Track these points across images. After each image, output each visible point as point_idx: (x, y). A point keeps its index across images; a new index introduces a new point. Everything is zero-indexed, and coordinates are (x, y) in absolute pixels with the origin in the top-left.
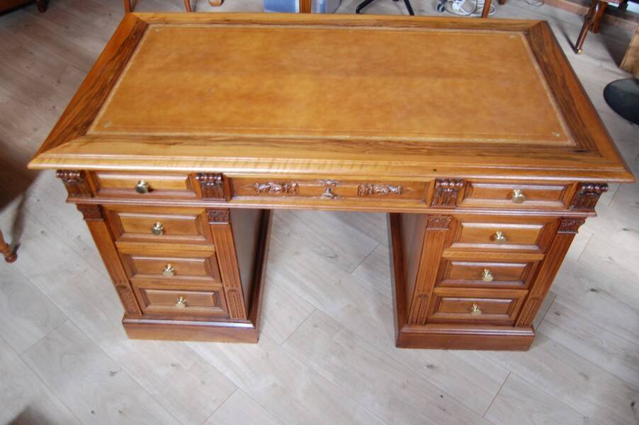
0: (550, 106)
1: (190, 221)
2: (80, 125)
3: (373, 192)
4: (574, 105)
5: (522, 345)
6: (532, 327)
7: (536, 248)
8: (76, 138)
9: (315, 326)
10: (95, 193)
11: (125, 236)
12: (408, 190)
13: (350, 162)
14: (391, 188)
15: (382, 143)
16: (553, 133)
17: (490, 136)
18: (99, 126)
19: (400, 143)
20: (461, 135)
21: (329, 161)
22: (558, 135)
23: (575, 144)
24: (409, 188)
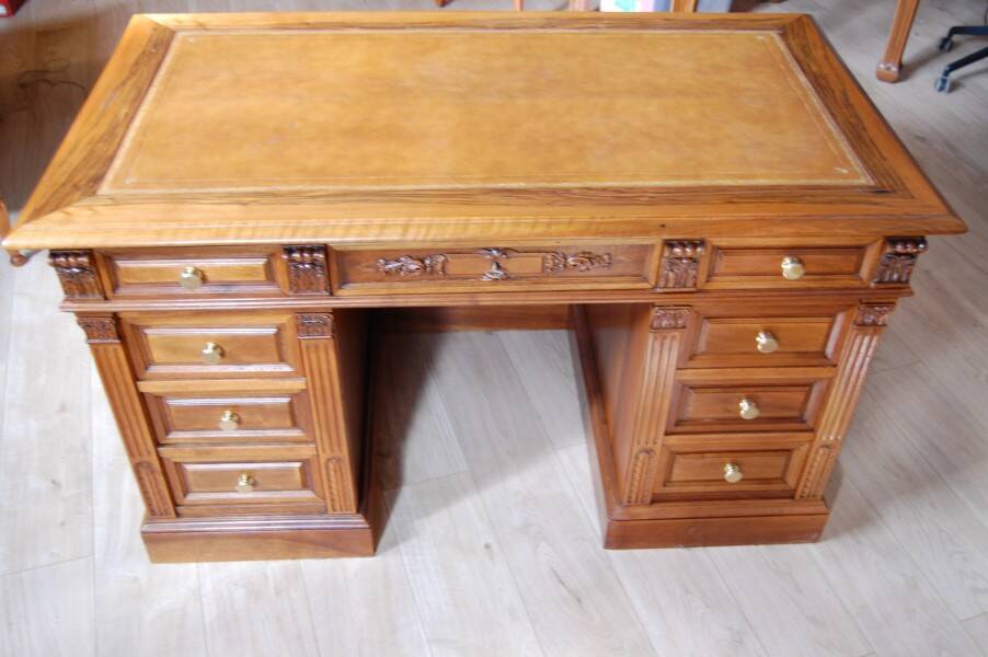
0: (829, 133)
1: (266, 337)
2: (83, 182)
3: (566, 268)
4: (864, 129)
8: (79, 200)
11: (153, 370)
12: (620, 261)
13: (531, 219)
15: (576, 191)
16: (837, 169)
17: (742, 177)
18: (117, 182)
19: (605, 190)
20: (697, 176)
21: (497, 219)
22: (845, 171)
23: (872, 183)
24: (622, 258)
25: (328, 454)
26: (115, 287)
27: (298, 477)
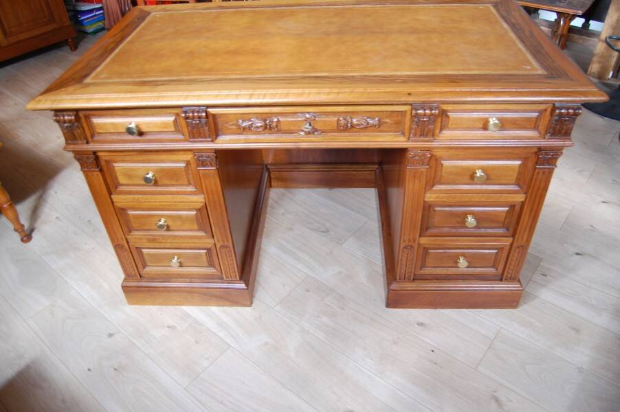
1: (180, 168)
2: (78, 77)
3: (352, 126)
5: (510, 301)
6: (519, 281)
7: (516, 188)
9: (308, 291)
10: (90, 139)
11: (121, 188)
12: (386, 122)
13: (327, 90)
14: (368, 120)
16: (523, 66)
18: (96, 76)
20: (434, 70)
21: (307, 91)
22: (529, 68)
23: (546, 73)
24: (387, 120)
25: (221, 243)
26: (92, 136)
27: (204, 258)
